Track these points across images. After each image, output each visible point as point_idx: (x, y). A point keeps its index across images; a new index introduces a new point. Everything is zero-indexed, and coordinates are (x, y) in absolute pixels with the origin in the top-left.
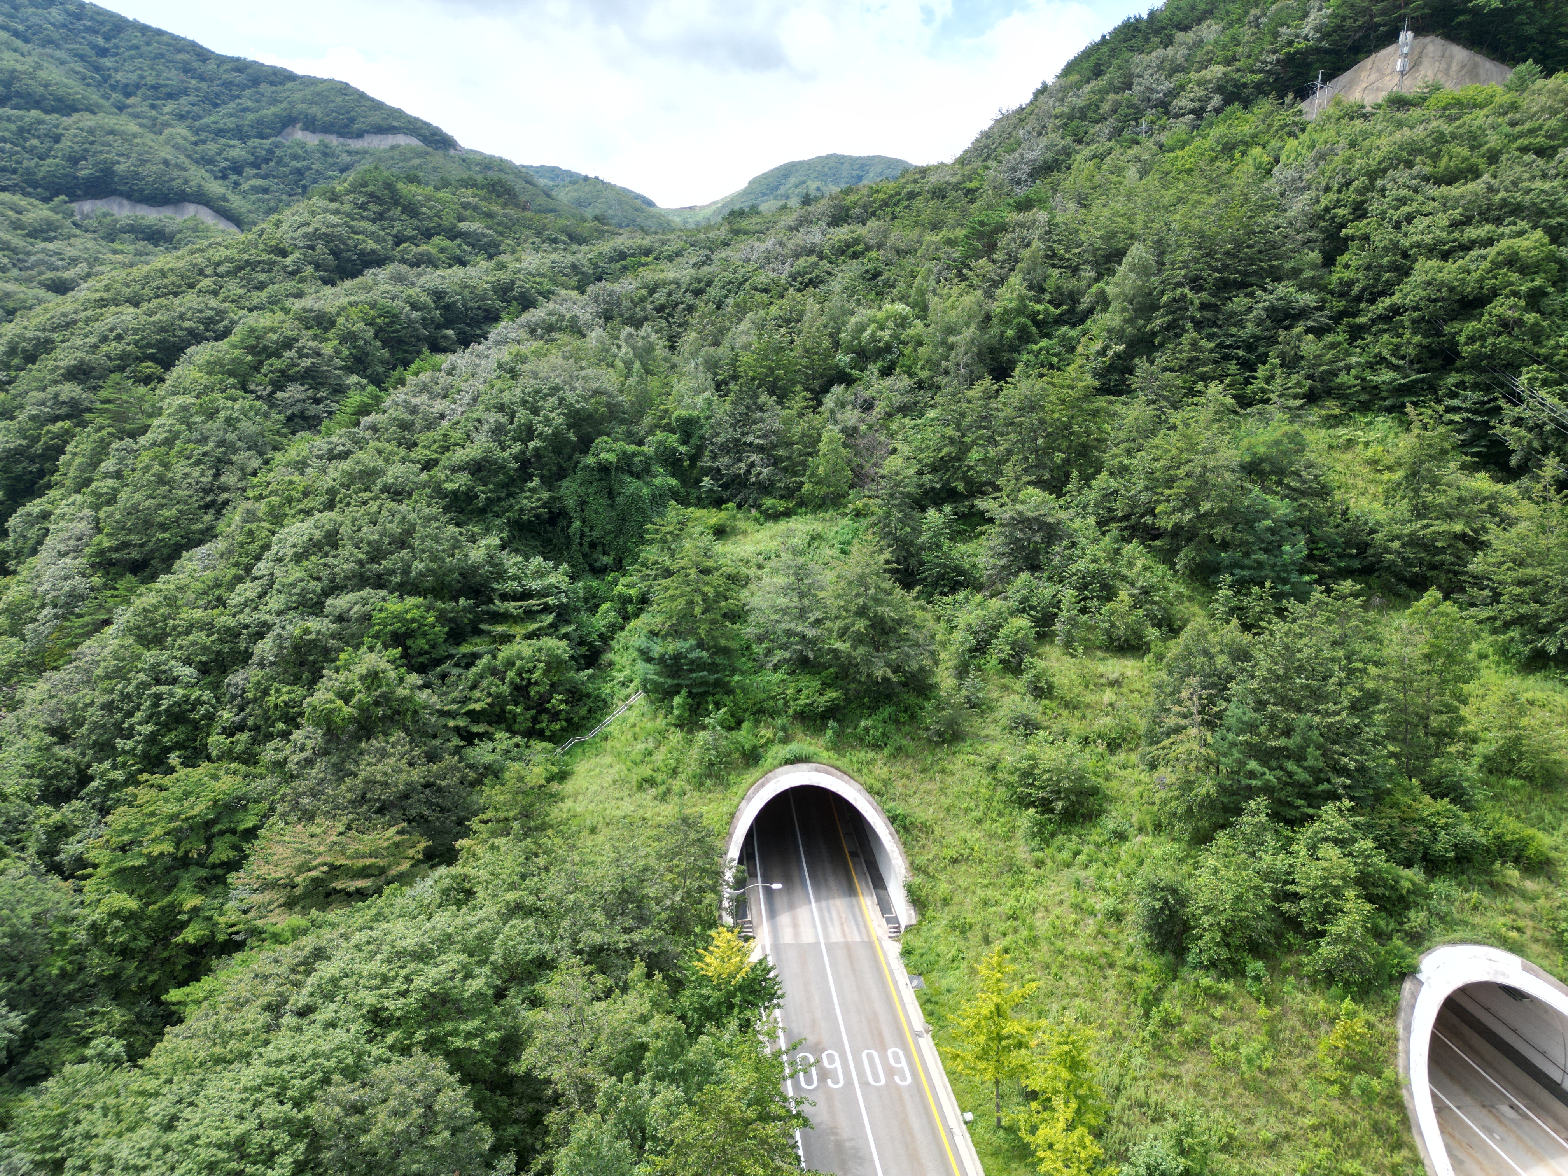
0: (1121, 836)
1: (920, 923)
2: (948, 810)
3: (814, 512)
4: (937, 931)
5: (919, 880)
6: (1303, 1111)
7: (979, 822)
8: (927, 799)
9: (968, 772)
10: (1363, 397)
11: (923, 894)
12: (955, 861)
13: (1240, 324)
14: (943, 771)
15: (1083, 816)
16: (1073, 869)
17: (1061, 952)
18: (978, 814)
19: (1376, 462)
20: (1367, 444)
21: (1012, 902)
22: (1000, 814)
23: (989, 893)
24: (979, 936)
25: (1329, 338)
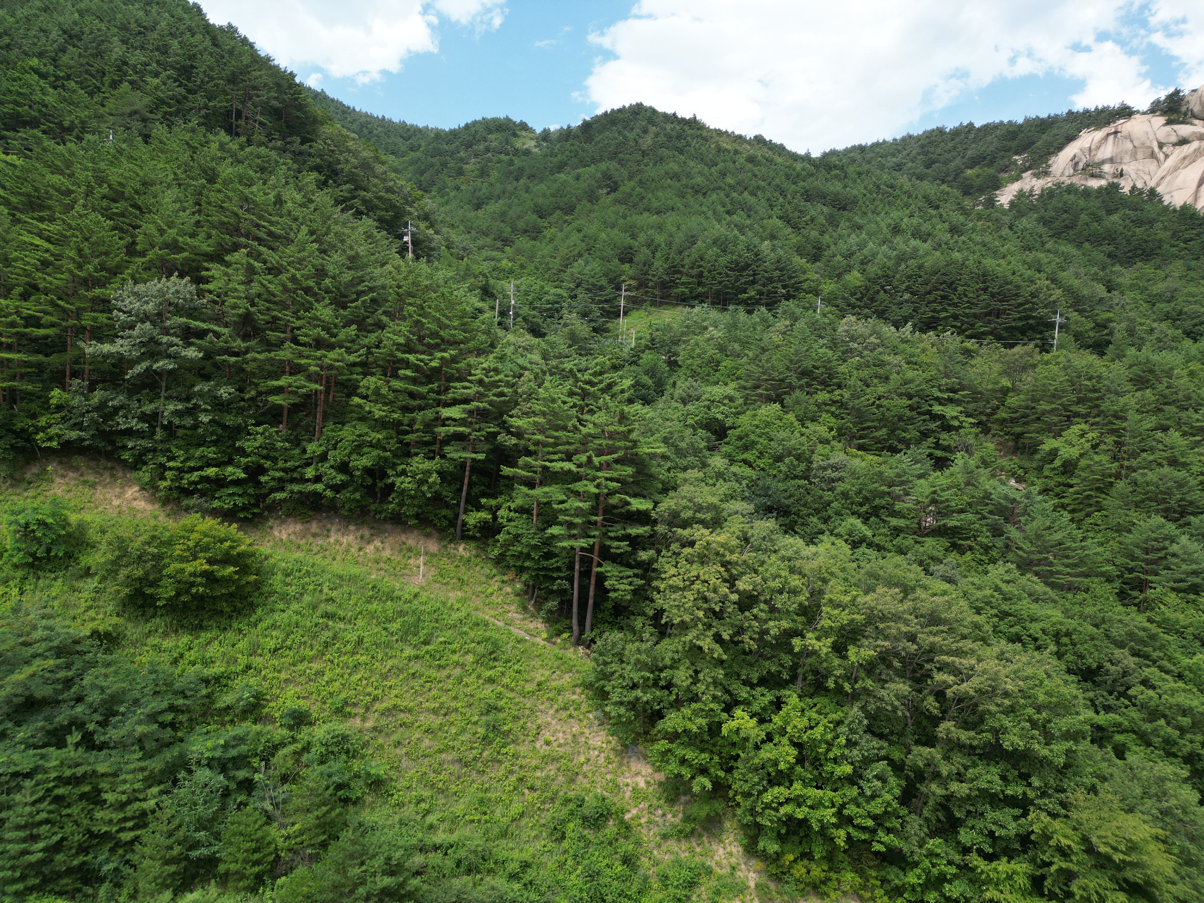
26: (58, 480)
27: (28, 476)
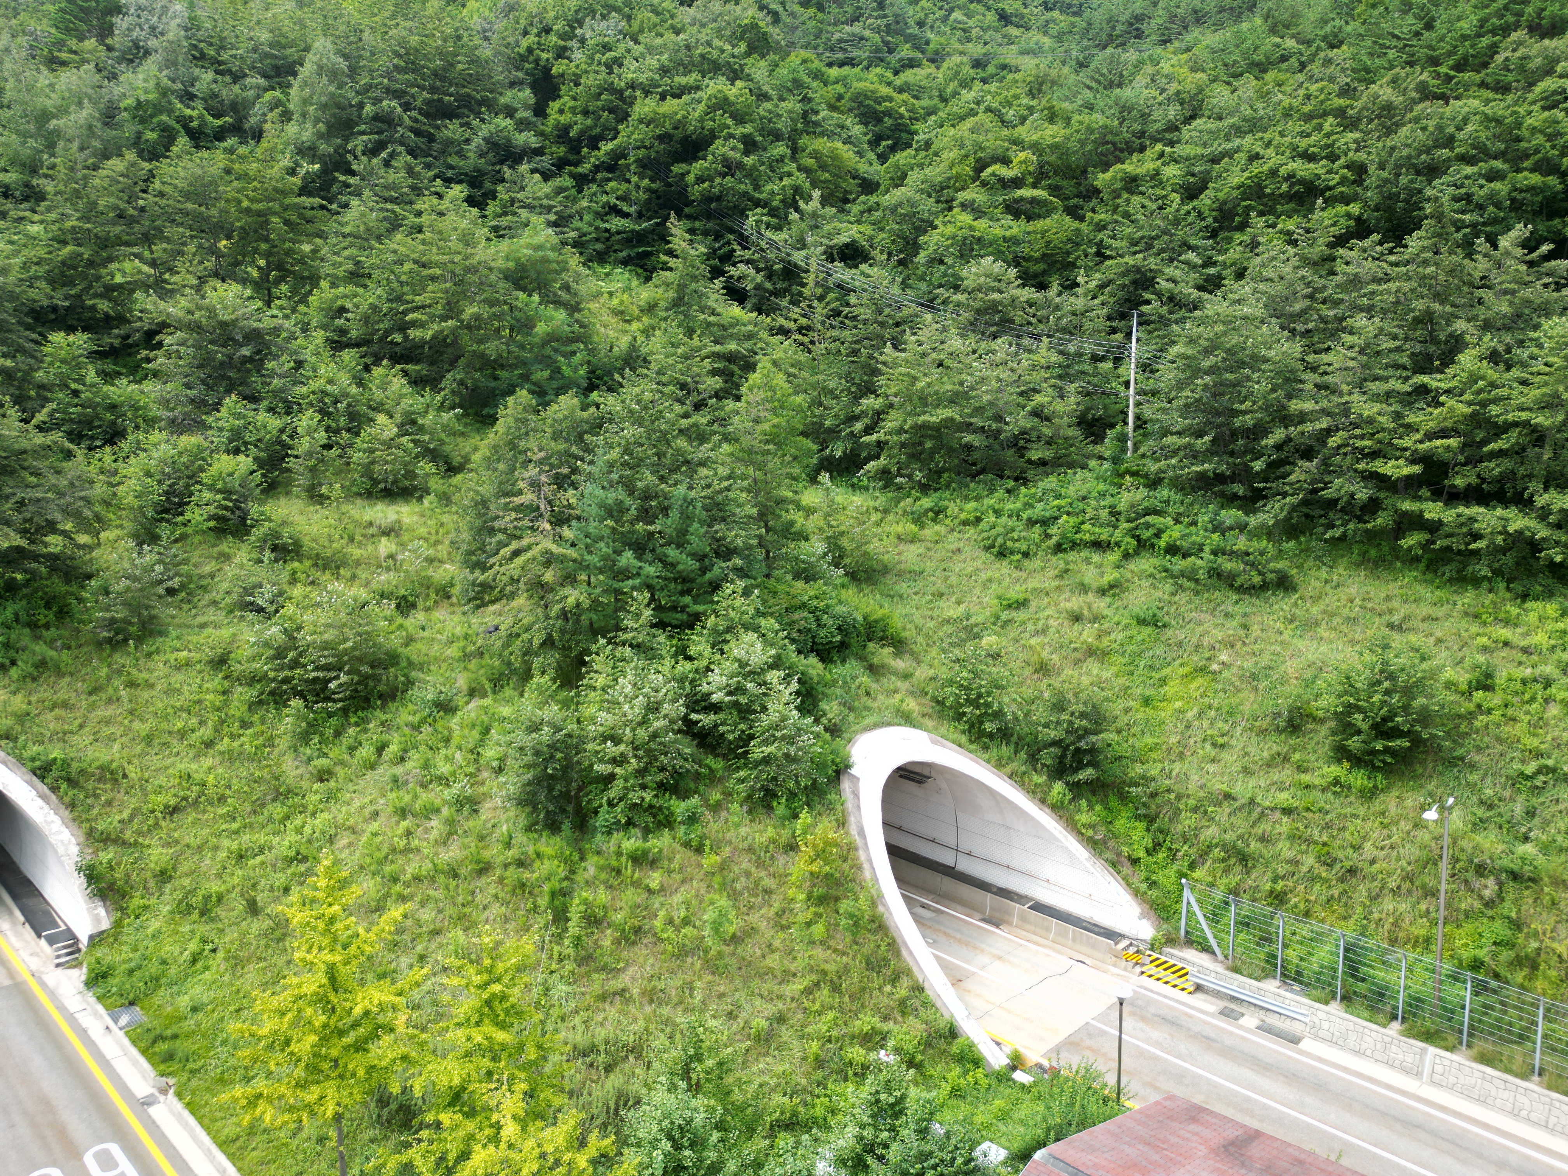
0: (445, 707)
1: (118, 924)
2: (149, 740)
4: (154, 925)
5: (107, 856)
6: (788, 976)
7: (209, 744)
8: (106, 731)
9: (178, 678)
10: (599, 246)
11: (119, 874)
12: (173, 811)
13: (461, 154)
14: (132, 684)
15: (381, 696)
16: (380, 770)
17: (395, 880)
18: (206, 732)
19: (622, 313)
20: (611, 294)
21: (291, 837)
22: (245, 725)
23: (247, 839)
24: (240, 906)
25: (558, 182)
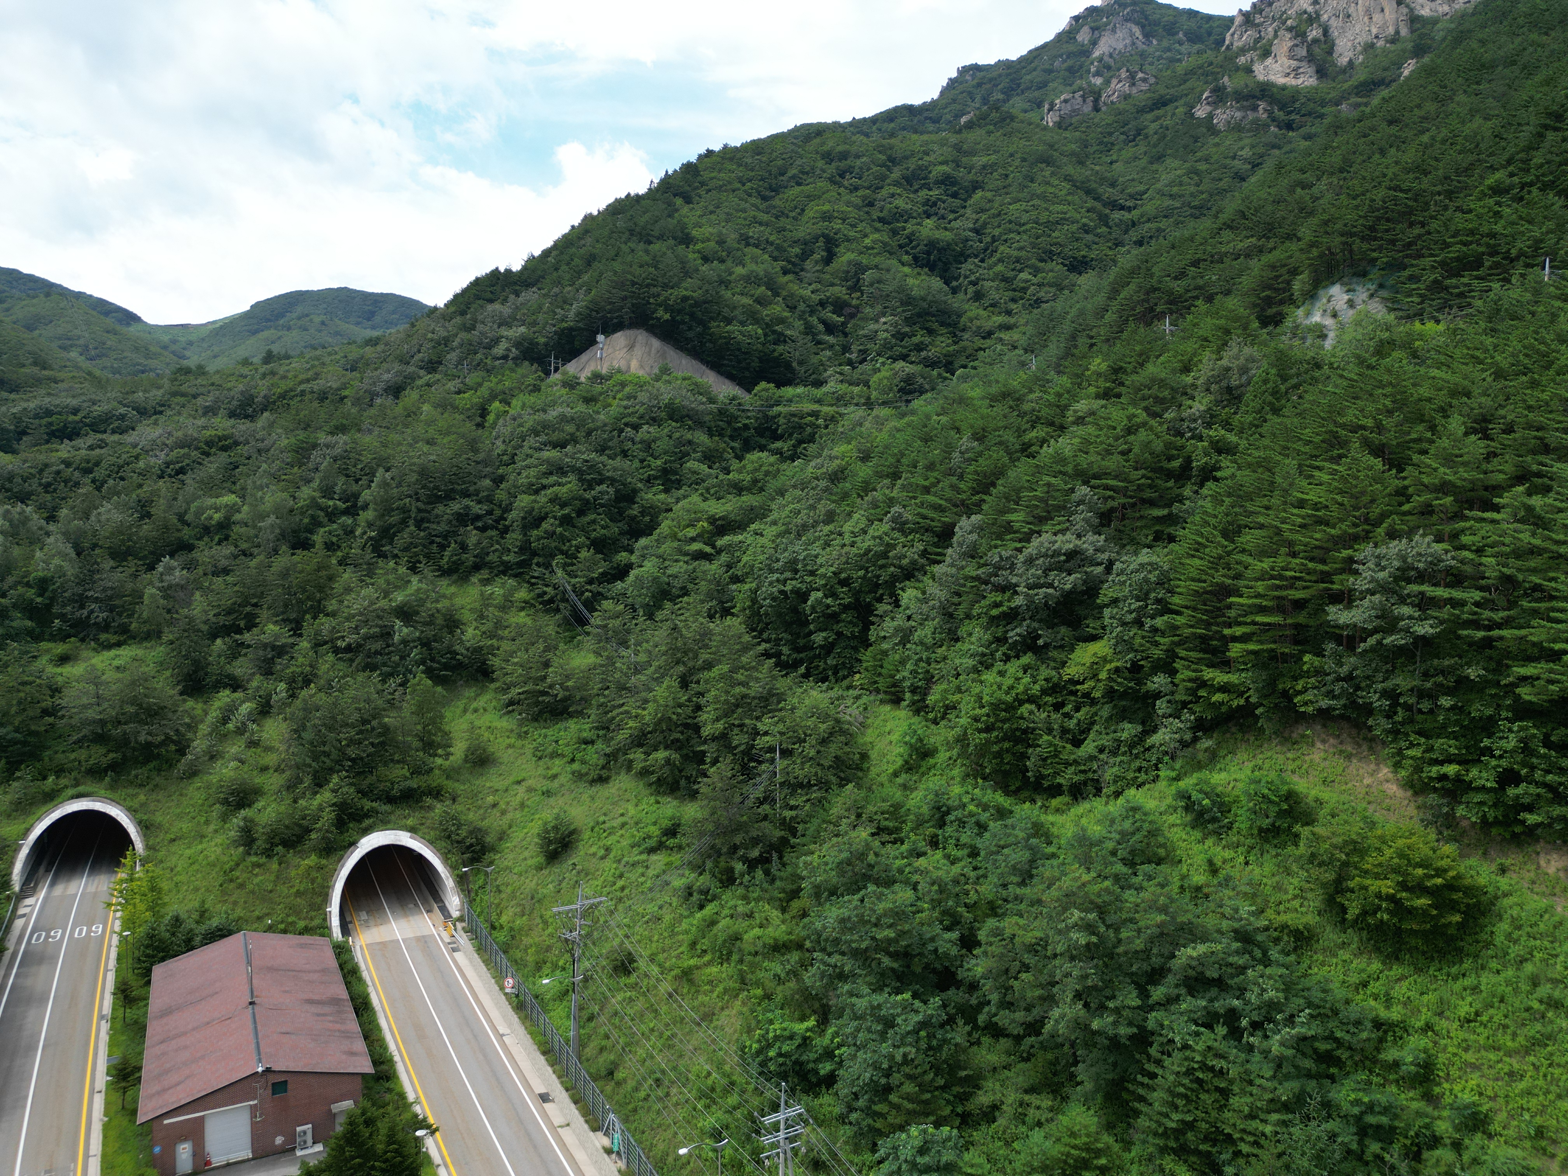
2: (177, 815)
3: (140, 642)
7: (193, 818)
8: (167, 811)
9: (194, 793)
10: (501, 568)
12: (172, 840)
14: (181, 794)
15: (248, 803)
18: (193, 814)
22: (207, 811)
26: (1319, 745)
27: (1294, 735)
